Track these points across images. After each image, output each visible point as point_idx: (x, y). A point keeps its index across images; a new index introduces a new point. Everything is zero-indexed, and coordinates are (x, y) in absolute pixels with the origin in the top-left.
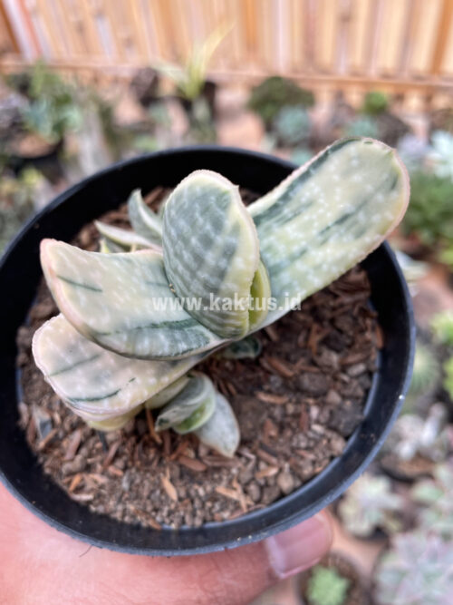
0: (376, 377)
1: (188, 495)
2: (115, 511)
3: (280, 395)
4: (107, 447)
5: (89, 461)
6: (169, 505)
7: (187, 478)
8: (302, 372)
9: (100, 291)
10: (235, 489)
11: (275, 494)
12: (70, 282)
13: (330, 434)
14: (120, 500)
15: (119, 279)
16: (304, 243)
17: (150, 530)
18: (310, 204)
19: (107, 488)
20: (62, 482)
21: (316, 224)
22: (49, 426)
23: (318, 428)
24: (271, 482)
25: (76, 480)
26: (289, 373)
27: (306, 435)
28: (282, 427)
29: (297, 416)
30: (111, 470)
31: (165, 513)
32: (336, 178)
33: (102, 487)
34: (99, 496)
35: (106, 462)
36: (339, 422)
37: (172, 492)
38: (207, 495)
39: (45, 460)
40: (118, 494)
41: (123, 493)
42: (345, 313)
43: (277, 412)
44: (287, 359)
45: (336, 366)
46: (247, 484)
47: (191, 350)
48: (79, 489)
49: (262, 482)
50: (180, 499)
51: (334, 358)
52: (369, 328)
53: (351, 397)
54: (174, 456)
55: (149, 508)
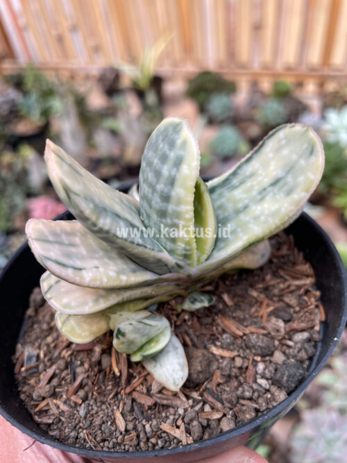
0: (320, 345)
1: (135, 428)
3: (230, 350)
4: (74, 379)
5: (57, 390)
8: (252, 333)
10: (178, 427)
13: (274, 389)
14: (74, 428)
18: (252, 175)
20: (30, 404)
22: (34, 359)
23: (263, 382)
24: (213, 424)
26: (240, 333)
27: (251, 387)
29: (244, 369)
30: (73, 398)
31: (111, 445)
32: (271, 155)
33: (62, 413)
35: (70, 392)
37: (121, 424)
38: (152, 431)
39: (22, 388)
41: (79, 421)
42: (292, 292)
43: (226, 364)
45: (283, 331)
48: (43, 412)
49: (205, 423)
50: (126, 431)
51: (281, 324)
53: (294, 357)
54: (128, 390)
55: (98, 439)
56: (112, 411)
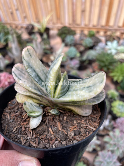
4: (16, 113)
9: (31, 57)
15: (38, 63)
18: (85, 82)
21: (83, 86)
22: (14, 103)
23: (54, 146)
26: (60, 130)
30: (12, 117)
32: (93, 79)
33: (7, 119)
37: (14, 130)
42: (85, 129)
49: (31, 145)
51: (72, 134)
54: (22, 124)
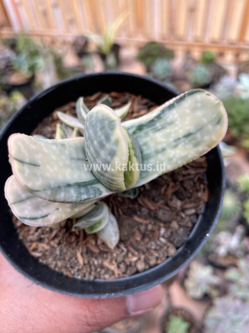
0: (200, 217)
1: (89, 263)
2: (51, 264)
3: (146, 219)
4: (52, 231)
6: (79, 266)
7: (90, 254)
8: (160, 208)
9: (39, 166)
10: (113, 264)
11: (134, 270)
12: (21, 162)
13: (169, 244)
14: (54, 259)
15: (54, 158)
16: (165, 145)
17: (67, 277)
18: (171, 123)
19: (49, 252)
20: (27, 245)
21: (173, 135)
23: (163, 240)
24: (133, 264)
25: (34, 245)
26: (153, 208)
27: (156, 243)
28: (144, 236)
29: (152, 231)
30: (52, 243)
31: (76, 270)
32: (188, 111)
33: (46, 251)
34: (44, 255)
35: (50, 238)
36: (174, 240)
37: (81, 260)
38: (98, 265)
39: (20, 231)
40: (54, 256)
41: (56, 256)
42: (190, 179)
43: (142, 228)
44: (153, 200)
45: (179, 208)
46: (120, 263)
47: (89, 198)
48: (35, 250)
49: (128, 263)
50: (84, 264)
51: (178, 204)
52: (202, 190)
53: (184, 226)
54: (85, 242)
55: (68, 266)
56: (76, 252)
